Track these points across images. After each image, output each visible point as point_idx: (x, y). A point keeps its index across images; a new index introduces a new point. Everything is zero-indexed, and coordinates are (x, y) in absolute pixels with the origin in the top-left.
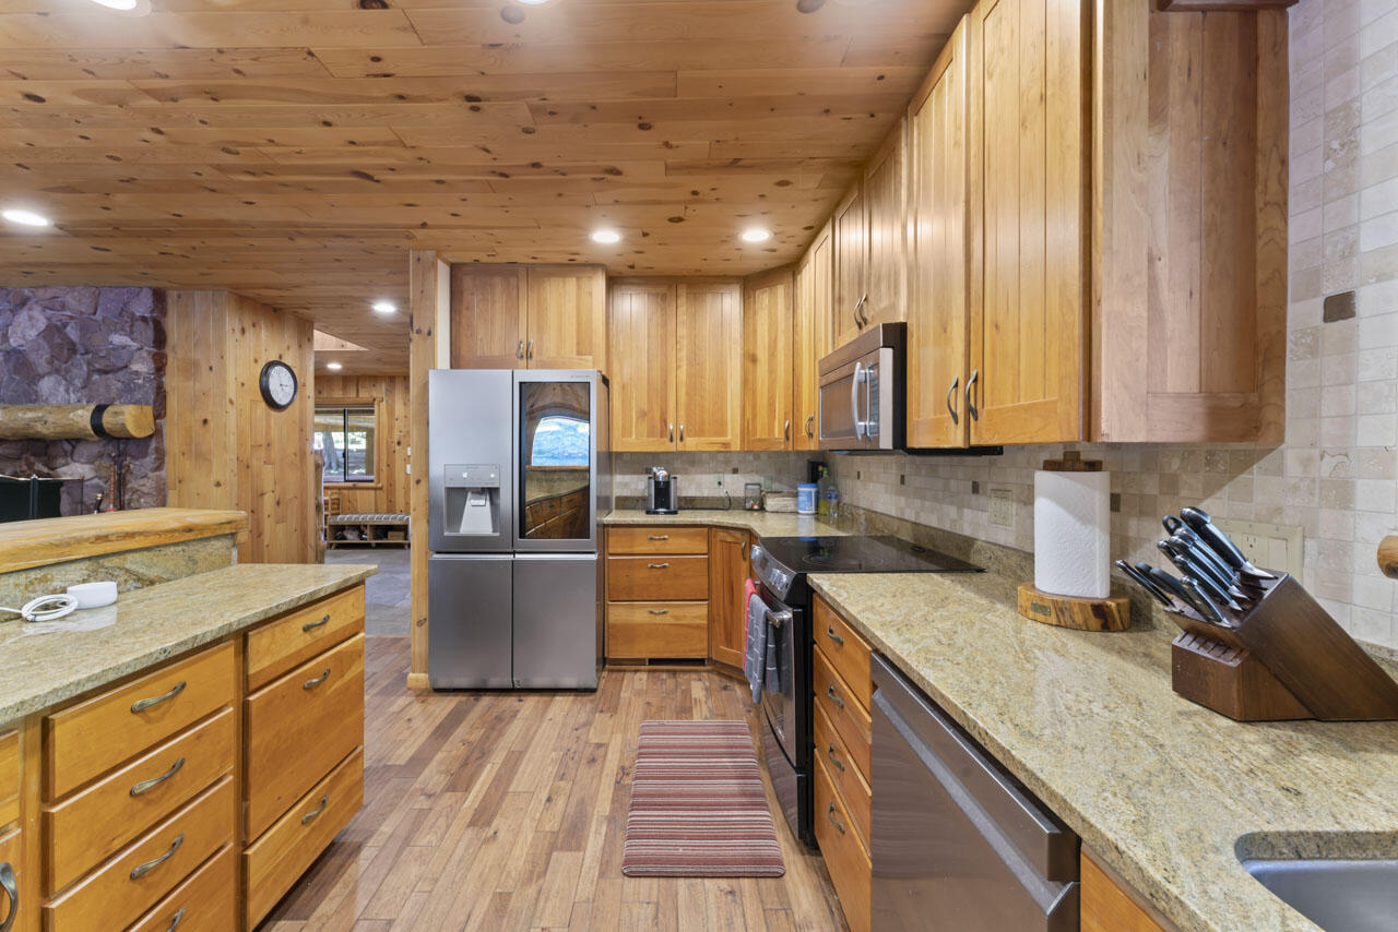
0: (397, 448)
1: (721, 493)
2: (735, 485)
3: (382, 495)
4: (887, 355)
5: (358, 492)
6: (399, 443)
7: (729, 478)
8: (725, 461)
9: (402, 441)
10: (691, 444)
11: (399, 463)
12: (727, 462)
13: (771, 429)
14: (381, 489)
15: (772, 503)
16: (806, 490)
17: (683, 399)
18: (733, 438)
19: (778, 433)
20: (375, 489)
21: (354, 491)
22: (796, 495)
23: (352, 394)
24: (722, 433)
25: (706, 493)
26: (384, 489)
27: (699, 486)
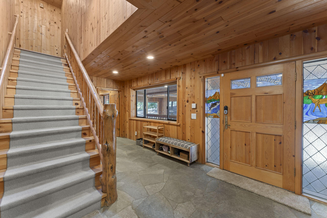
0: (187, 104)
3: (180, 129)
5: (170, 126)
6: (188, 101)
9: (189, 100)
11: (188, 112)
14: (179, 126)
20: (177, 126)
21: (169, 126)
23: (168, 78)
26: (181, 125)
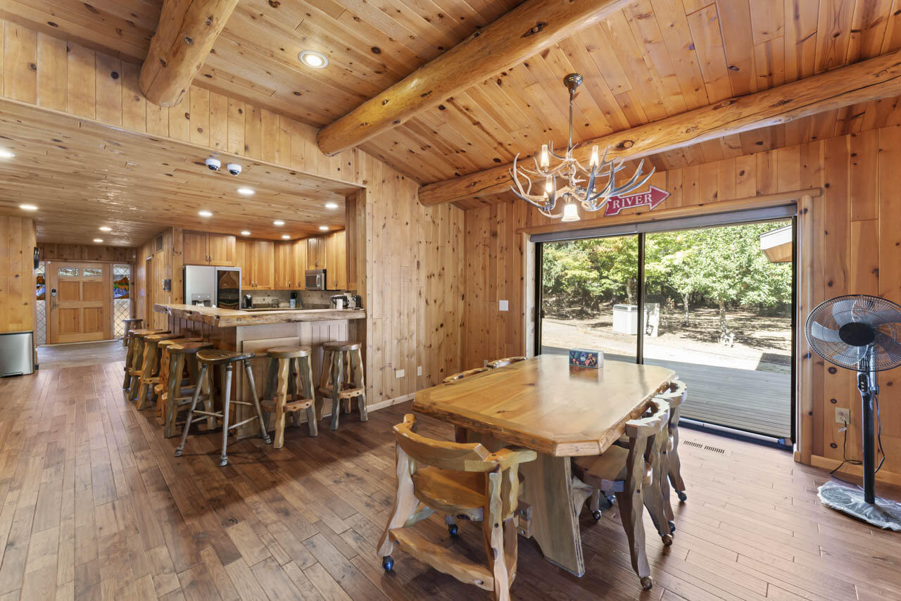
1: (264, 302)
2: (269, 300)
4: (323, 275)
7: (266, 298)
8: (267, 293)
10: (259, 288)
12: (266, 293)
13: (284, 284)
15: (282, 305)
16: (293, 301)
17: (256, 275)
18: (272, 286)
19: (287, 285)
22: (289, 302)
24: (268, 284)
25: (259, 303)
27: (257, 301)
